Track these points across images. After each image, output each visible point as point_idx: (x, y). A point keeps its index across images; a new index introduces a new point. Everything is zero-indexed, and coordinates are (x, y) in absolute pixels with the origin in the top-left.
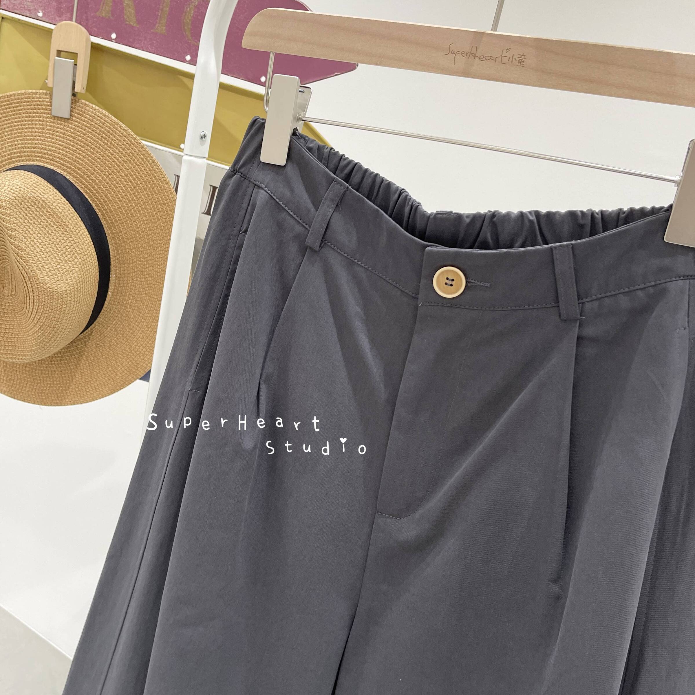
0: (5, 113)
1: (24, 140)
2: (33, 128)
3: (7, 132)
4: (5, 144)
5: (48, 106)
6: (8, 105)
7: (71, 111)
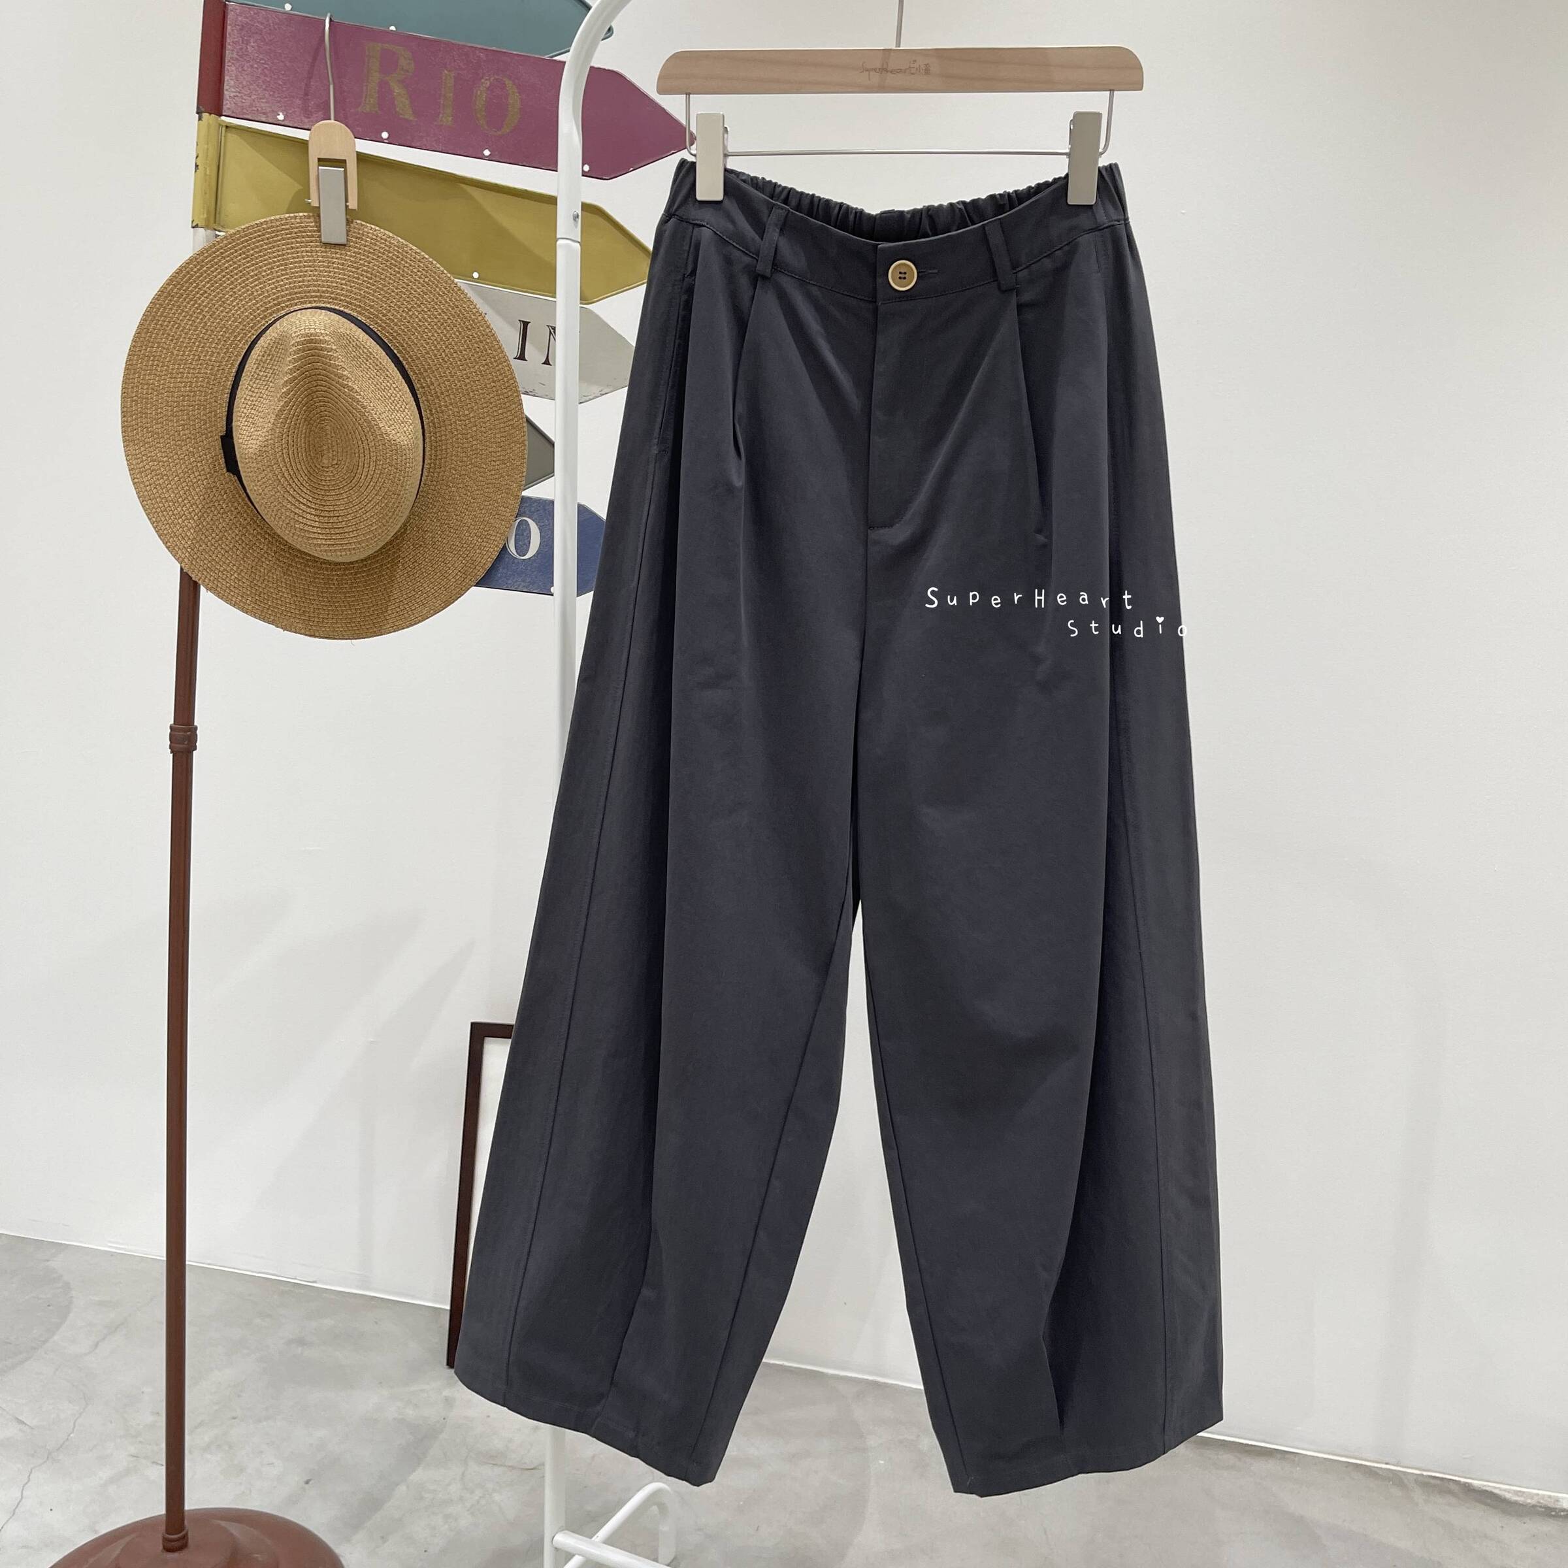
0: (257, 247)
1: (291, 278)
2: (300, 262)
3: (265, 271)
4: (265, 286)
5: (314, 232)
6: (259, 236)
7: (348, 236)
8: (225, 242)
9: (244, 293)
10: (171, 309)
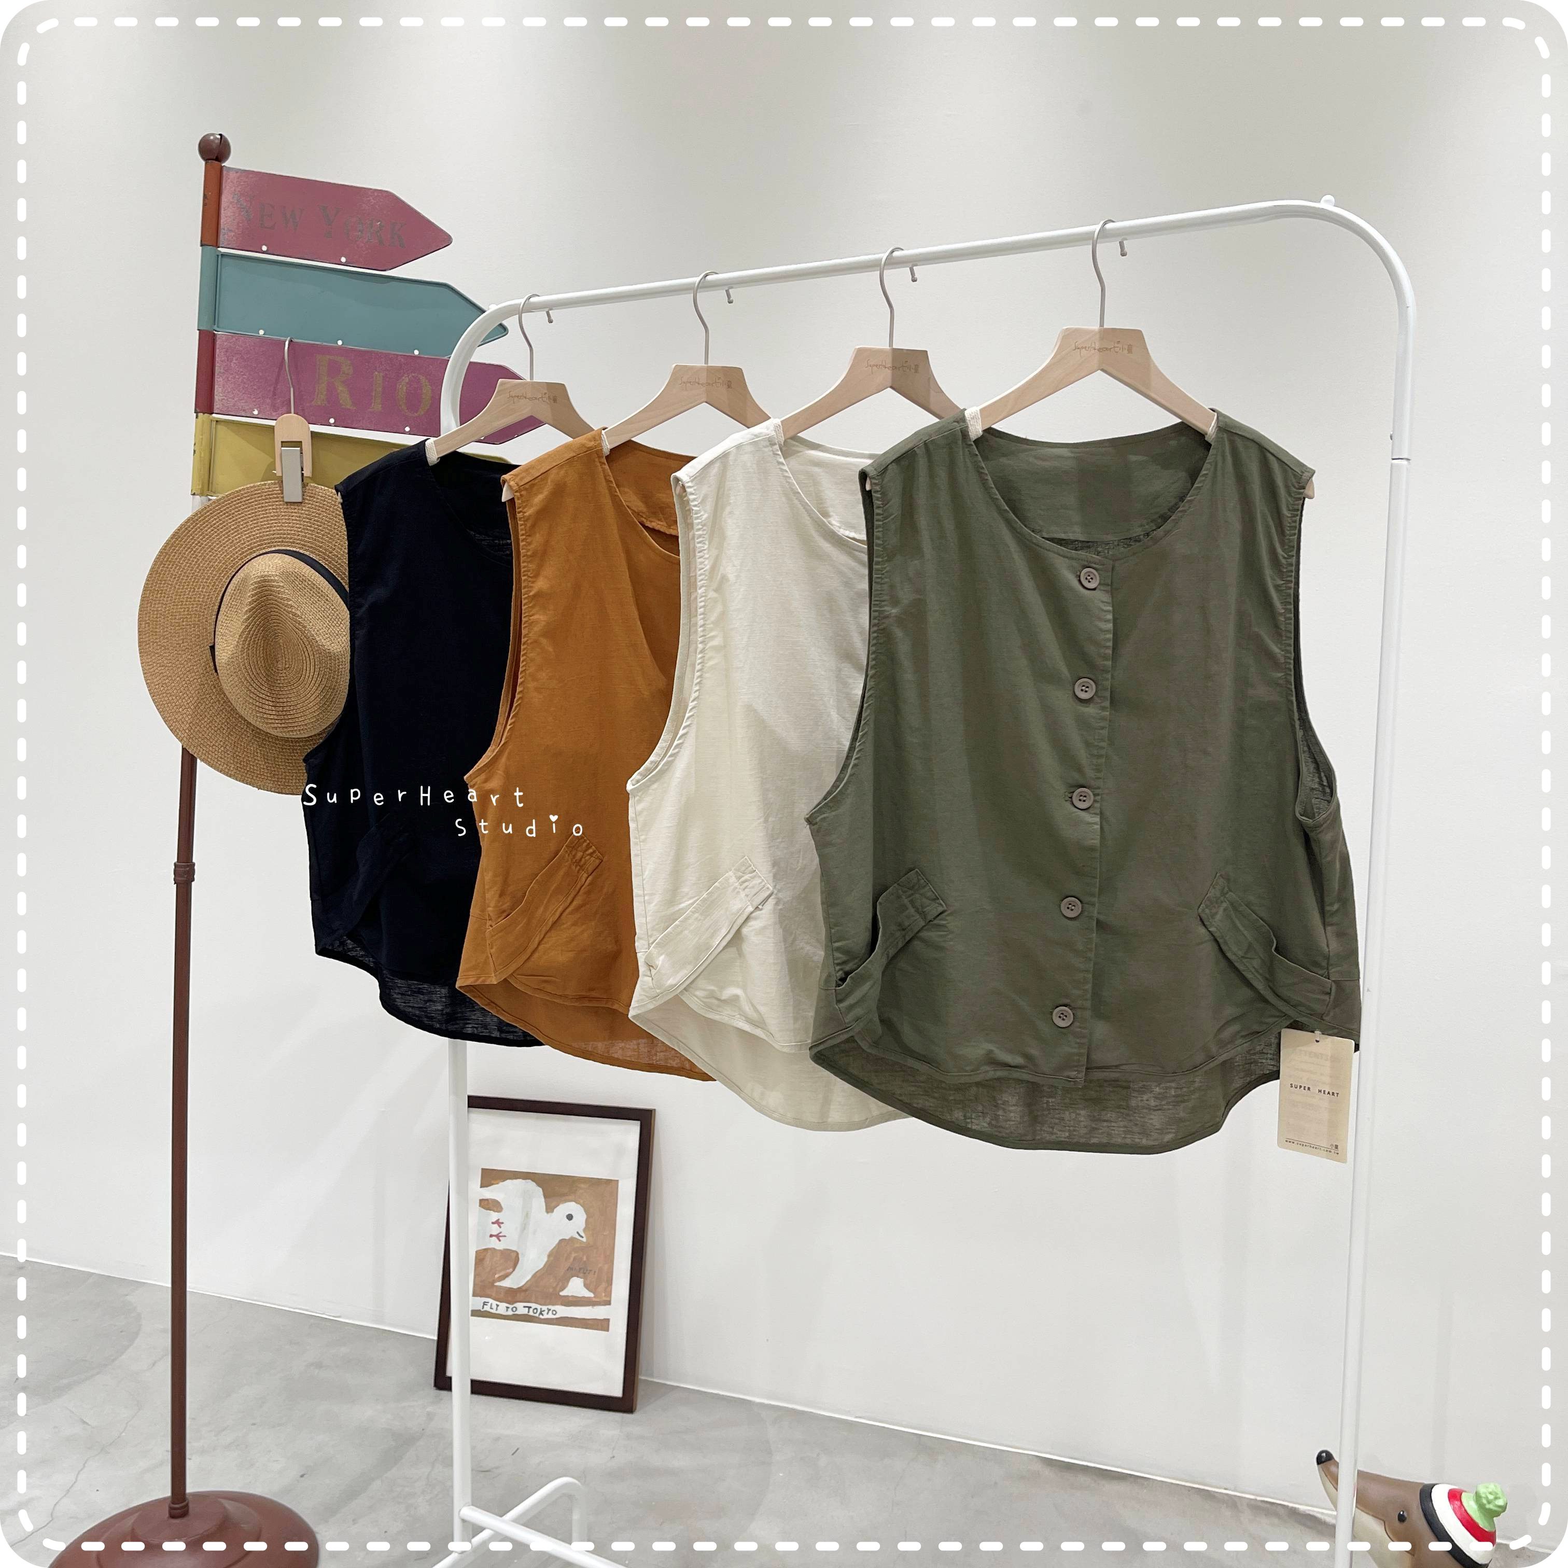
0: (237, 508)
1: (261, 529)
2: (268, 517)
3: (242, 525)
4: (242, 536)
5: (279, 494)
6: (239, 499)
7: (303, 495)
8: (213, 506)
9: (227, 541)
10: (174, 556)
